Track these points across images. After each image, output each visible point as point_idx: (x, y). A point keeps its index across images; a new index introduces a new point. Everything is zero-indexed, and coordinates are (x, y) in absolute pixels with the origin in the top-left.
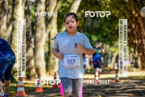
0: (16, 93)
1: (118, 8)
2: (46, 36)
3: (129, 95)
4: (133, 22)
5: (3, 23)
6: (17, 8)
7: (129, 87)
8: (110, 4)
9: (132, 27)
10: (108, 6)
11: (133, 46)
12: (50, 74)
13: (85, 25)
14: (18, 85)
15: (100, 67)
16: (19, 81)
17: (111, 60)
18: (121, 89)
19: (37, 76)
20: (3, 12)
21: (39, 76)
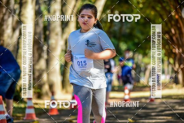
0: (24, 116)
1: (154, 8)
2: (61, 43)
3: (167, 119)
4: (172, 26)
5: (7, 27)
6: (25, 8)
7: (167, 109)
8: (143, 3)
9: (171, 31)
10: (141, 6)
11: (173, 56)
12: (67, 92)
13: (112, 30)
14: (27, 105)
15: (130, 83)
16: (27, 101)
17: (145, 74)
18: (157, 110)
19: (50, 94)
20: (7, 13)
21: (53, 93)
